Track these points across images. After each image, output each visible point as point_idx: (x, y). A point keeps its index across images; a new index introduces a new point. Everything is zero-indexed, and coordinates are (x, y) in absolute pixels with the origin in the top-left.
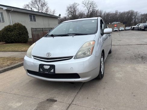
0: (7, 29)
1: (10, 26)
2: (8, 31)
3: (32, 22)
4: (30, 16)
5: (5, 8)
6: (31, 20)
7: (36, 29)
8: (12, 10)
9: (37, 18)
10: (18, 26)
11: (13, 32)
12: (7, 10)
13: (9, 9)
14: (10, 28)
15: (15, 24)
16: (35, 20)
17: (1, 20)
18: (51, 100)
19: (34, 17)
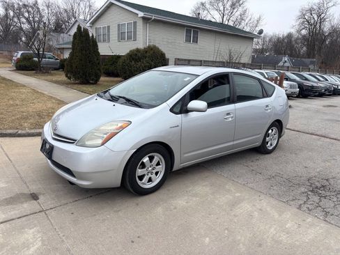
0: (131, 56)
1: (138, 50)
2: (133, 59)
3: (188, 45)
4: (188, 32)
5: (141, 14)
6: (188, 40)
7: (189, 60)
8: (153, 18)
9: (201, 37)
10: (152, 52)
11: (139, 64)
12: (144, 18)
13: (148, 15)
14: (136, 55)
16: (195, 41)
17: (132, 36)
18: (34, 197)
19: (196, 33)
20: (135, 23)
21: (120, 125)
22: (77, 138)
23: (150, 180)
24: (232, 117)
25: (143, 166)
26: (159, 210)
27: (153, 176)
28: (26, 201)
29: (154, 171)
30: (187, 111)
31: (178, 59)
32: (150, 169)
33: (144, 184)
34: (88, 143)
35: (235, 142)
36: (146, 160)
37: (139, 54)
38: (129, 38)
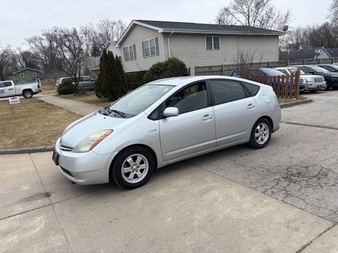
0: (153, 70)
1: (159, 64)
2: (156, 73)
3: (210, 52)
4: (209, 39)
5: (161, 30)
6: (209, 47)
8: (172, 32)
9: (222, 43)
10: (172, 64)
12: (164, 34)
13: (167, 30)
14: (158, 68)
15: (175, 59)
16: (217, 47)
17: (155, 52)
18: (48, 195)
19: (217, 40)
20: (157, 39)
21: (104, 133)
22: (74, 146)
23: (136, 177)
24: (211, 118)
25: (128, 165)
26: (141, 199)
27: (139, 173)
28: (41, 198)
29: (139, 169)
30: (164, 117)
31: (198, 67)
32: (134, 167)
33: (130, 179)
34: (82, 149)
35: (218, 140)
36: (129, 160)
37: (161, 68)
38: (153, 53)
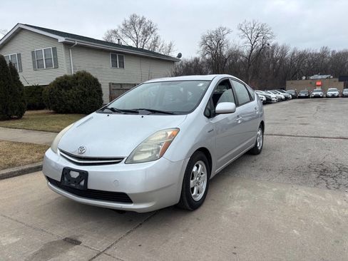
0: (59, 84)
1: (66, 77)
2: (62, 87)
3: (115, 70)
4: (114, 57)
5: (62, 39)
6: (114, 65)
7: (121, 85)
8: (76, 43)
9: (127, 62)
10: (83, 78)
11: (71, 91)
12: (65, 44)
13: (70, 40)
14: (66, 82)
15: (78, 73)
16: (122, 66)
17: (53, 63)
18: (72, 241)
19: (121, 58)
20: (54, 49)
23: (198, 191)
24: (241, 119)
25: (193, 176)
27: (200, 187)
29: (200, 181)
31: (113, 84)
32: (198, 179)
33: (195, 196)
36: (195, 169)
37: (69, 81)
38: (49, 66)
